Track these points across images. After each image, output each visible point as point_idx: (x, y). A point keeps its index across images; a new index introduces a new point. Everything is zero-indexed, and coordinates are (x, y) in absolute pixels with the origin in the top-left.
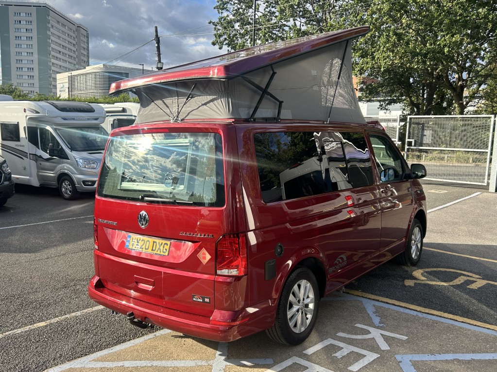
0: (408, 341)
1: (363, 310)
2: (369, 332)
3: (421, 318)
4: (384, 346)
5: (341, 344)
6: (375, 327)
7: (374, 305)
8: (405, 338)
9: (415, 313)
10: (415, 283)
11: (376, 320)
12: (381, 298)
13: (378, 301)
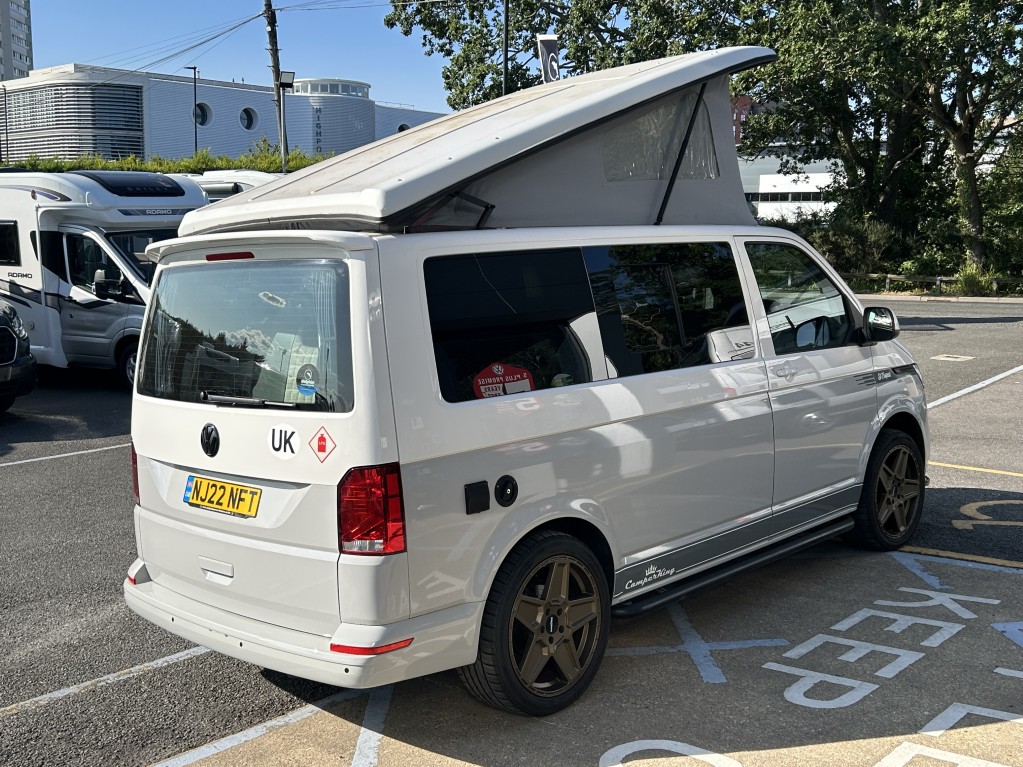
0: (1002, 606)
1: (901, 569)
2: (929, 598)
3: (1009, 575)
4: (967, 615)
5: (892, 616)
6: (935, 590)
7: (918, 561)
8: (997, 602)
9: (996, 569)
10: (973, 525)
11: (934, 581)
12: (924, 551)
13: (920, 553)
